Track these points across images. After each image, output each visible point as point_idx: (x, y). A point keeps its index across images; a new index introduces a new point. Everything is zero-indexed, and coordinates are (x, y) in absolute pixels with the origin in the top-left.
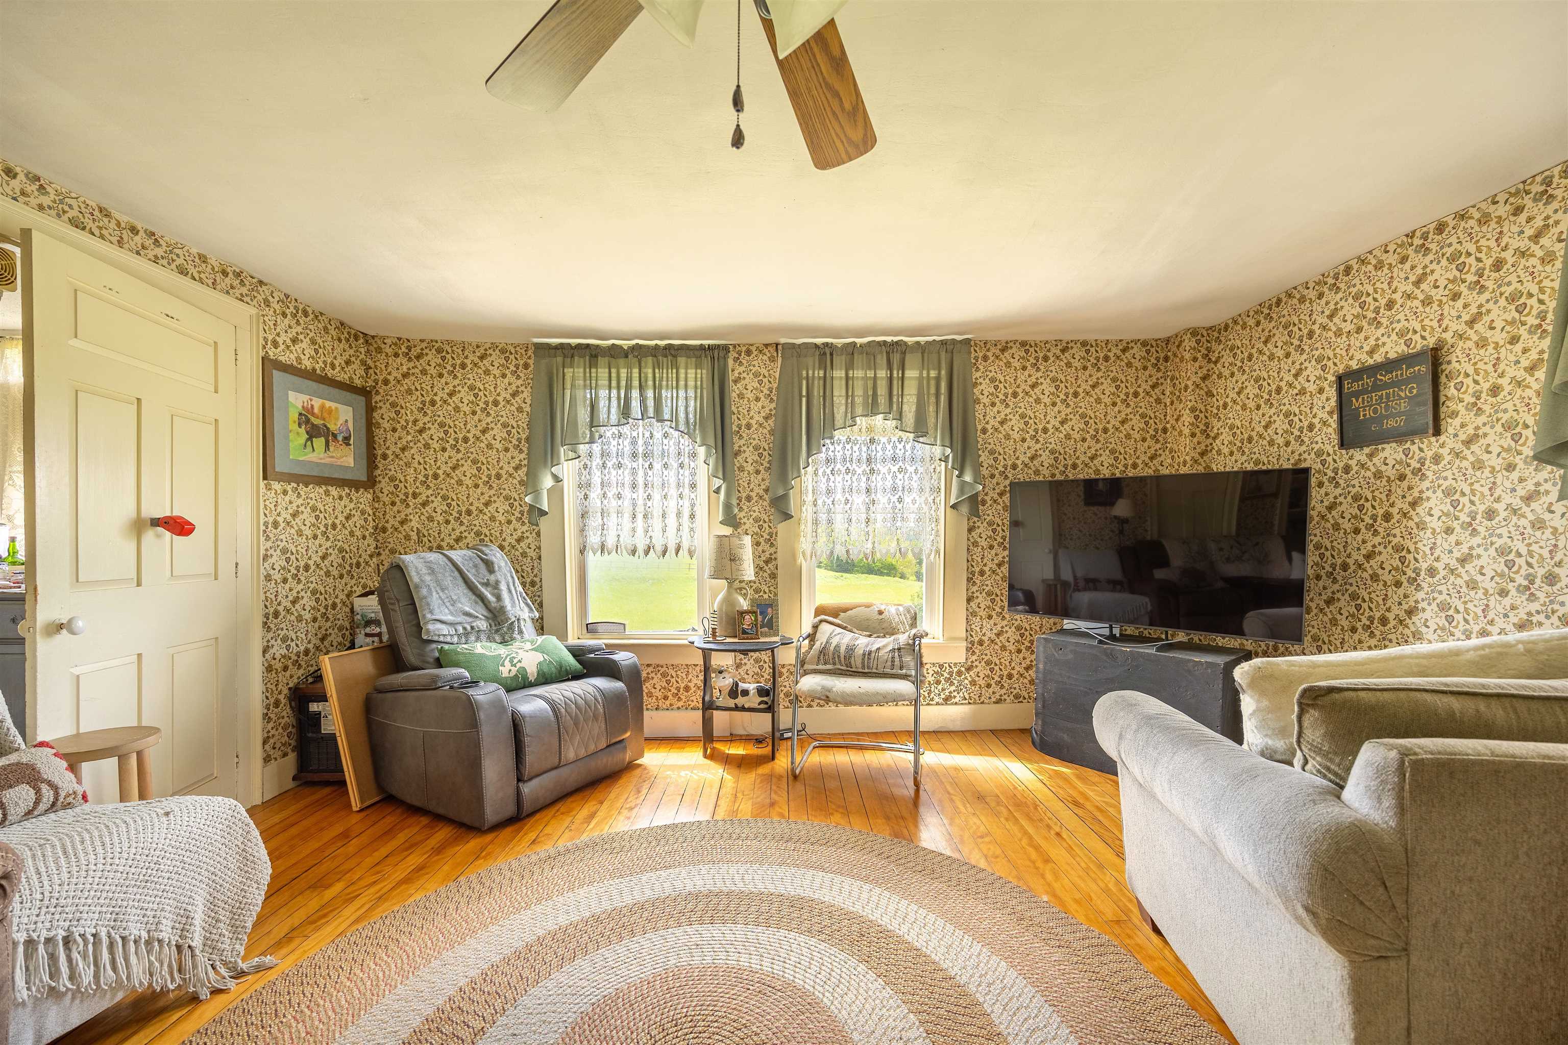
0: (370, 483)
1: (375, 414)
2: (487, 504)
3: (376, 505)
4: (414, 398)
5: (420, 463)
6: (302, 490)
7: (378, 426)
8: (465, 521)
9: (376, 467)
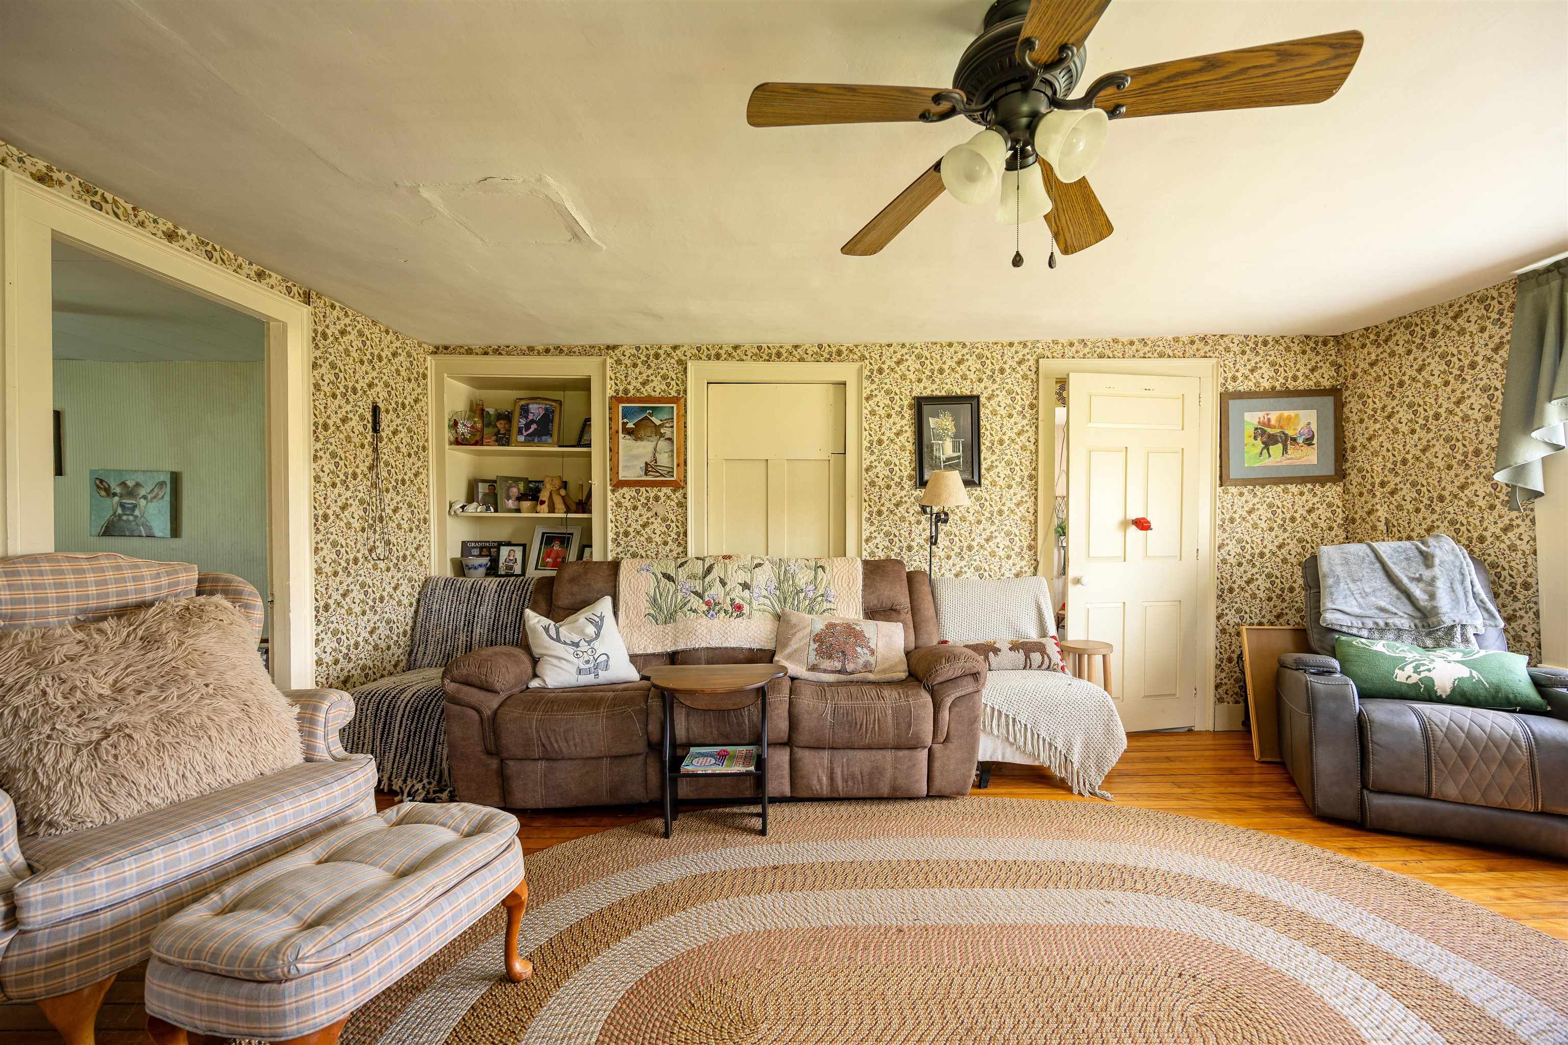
0: (1340, 475)
1: (1345, 410)
2: (1462, 488)
3: (1347, 497)
4: (1383, 383)
5: (1388, 450)
6: (1259, 490)
7: (1348, 420)
8: (1437, 509)
9: (1346, 461)
